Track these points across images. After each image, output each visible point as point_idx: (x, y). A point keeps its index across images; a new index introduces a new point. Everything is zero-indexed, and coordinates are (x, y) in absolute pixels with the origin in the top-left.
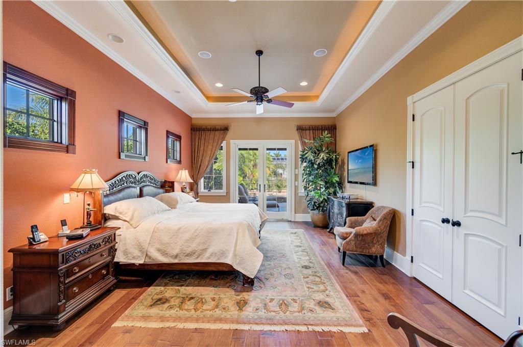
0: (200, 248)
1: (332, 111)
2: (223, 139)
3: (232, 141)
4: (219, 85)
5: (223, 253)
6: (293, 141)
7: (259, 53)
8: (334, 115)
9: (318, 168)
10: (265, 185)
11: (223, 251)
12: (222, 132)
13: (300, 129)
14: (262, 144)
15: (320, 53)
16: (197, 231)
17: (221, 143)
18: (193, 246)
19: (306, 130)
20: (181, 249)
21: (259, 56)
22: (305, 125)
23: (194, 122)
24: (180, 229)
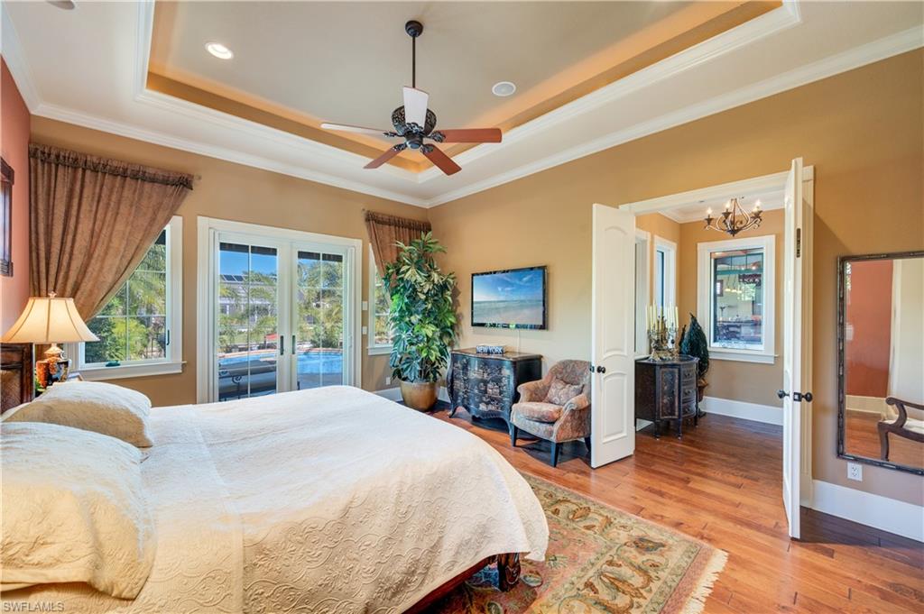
0: (425, 546)
1: (426, 197)
2: (173, 212)
3: (203, 222)
4: (220, 51)
5: (483, 533)
6: (358, 243)
7: (415, 28)
8: (427, 205)
9: (426, 299)
10: (294, 337)
11: (484, 525)
12: (170, 189)
13: (373, 219)
14: (288, 241)
15: (503, 90)
16: (402, 499)
17: (167, 221)
18: (408, 550)
19: (383, 223)
20: (378, 582)
21: (414, 36)
22: (383, 215)
23: (37, 130)
24: (346, 511)
